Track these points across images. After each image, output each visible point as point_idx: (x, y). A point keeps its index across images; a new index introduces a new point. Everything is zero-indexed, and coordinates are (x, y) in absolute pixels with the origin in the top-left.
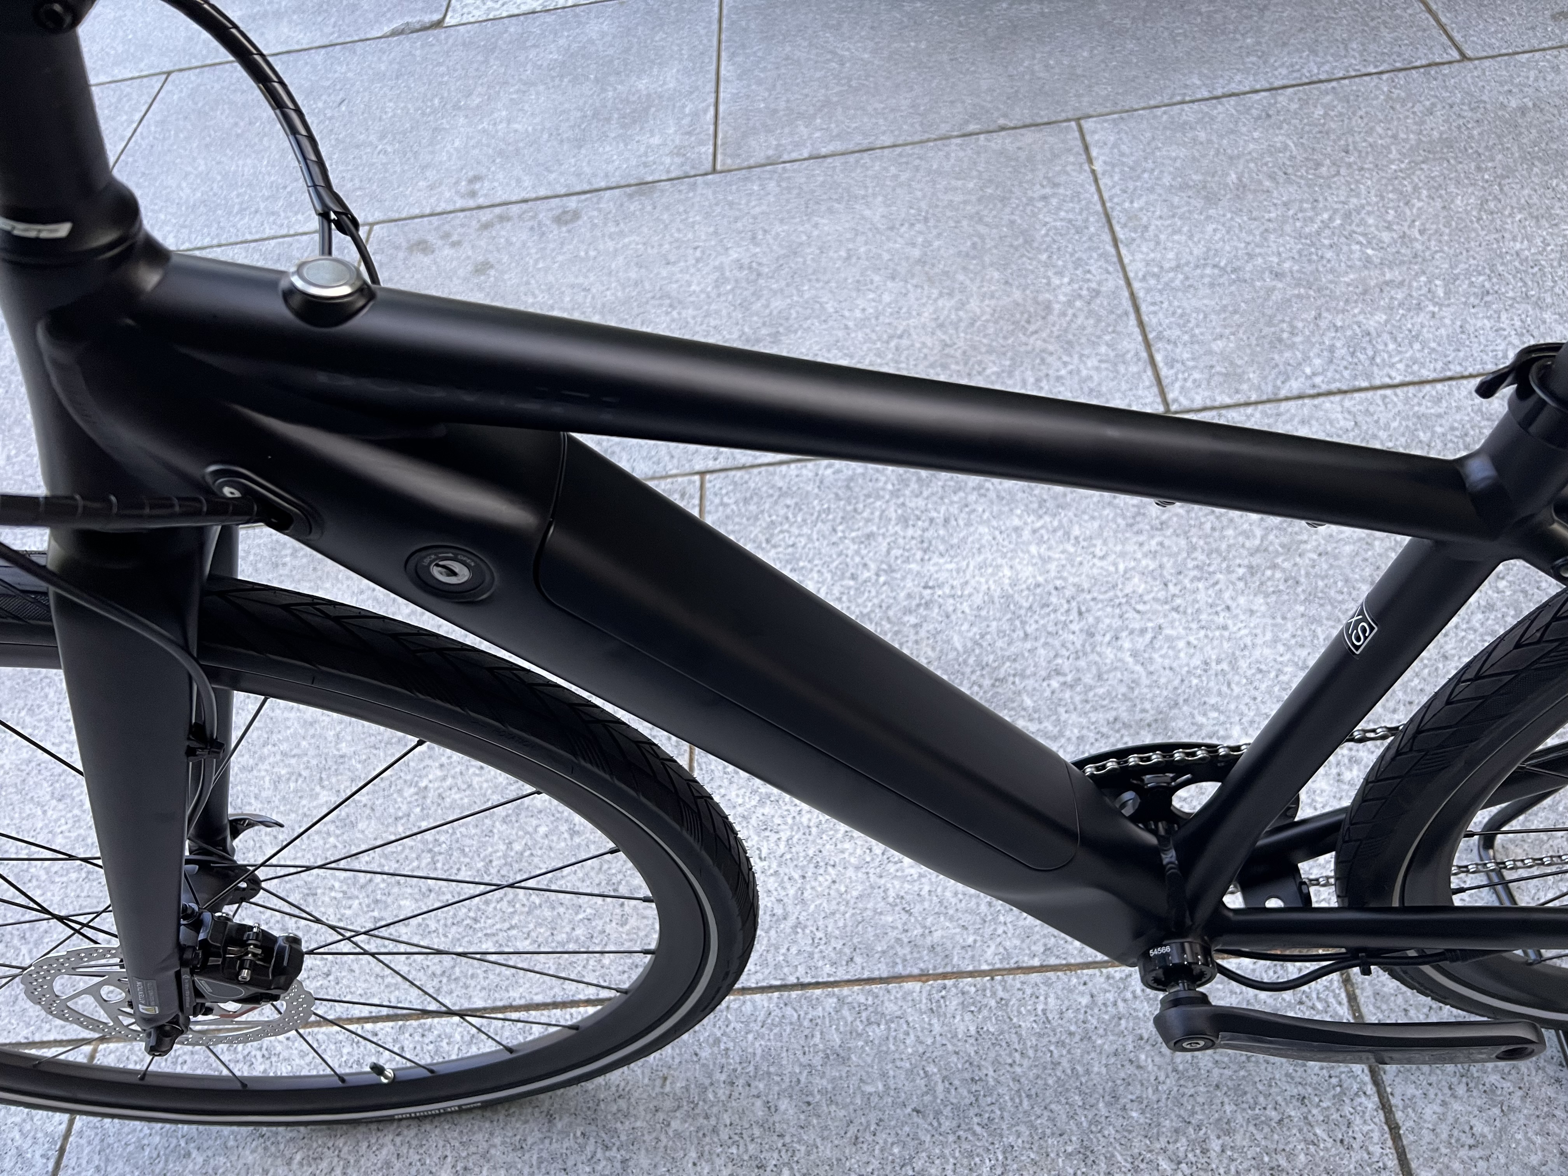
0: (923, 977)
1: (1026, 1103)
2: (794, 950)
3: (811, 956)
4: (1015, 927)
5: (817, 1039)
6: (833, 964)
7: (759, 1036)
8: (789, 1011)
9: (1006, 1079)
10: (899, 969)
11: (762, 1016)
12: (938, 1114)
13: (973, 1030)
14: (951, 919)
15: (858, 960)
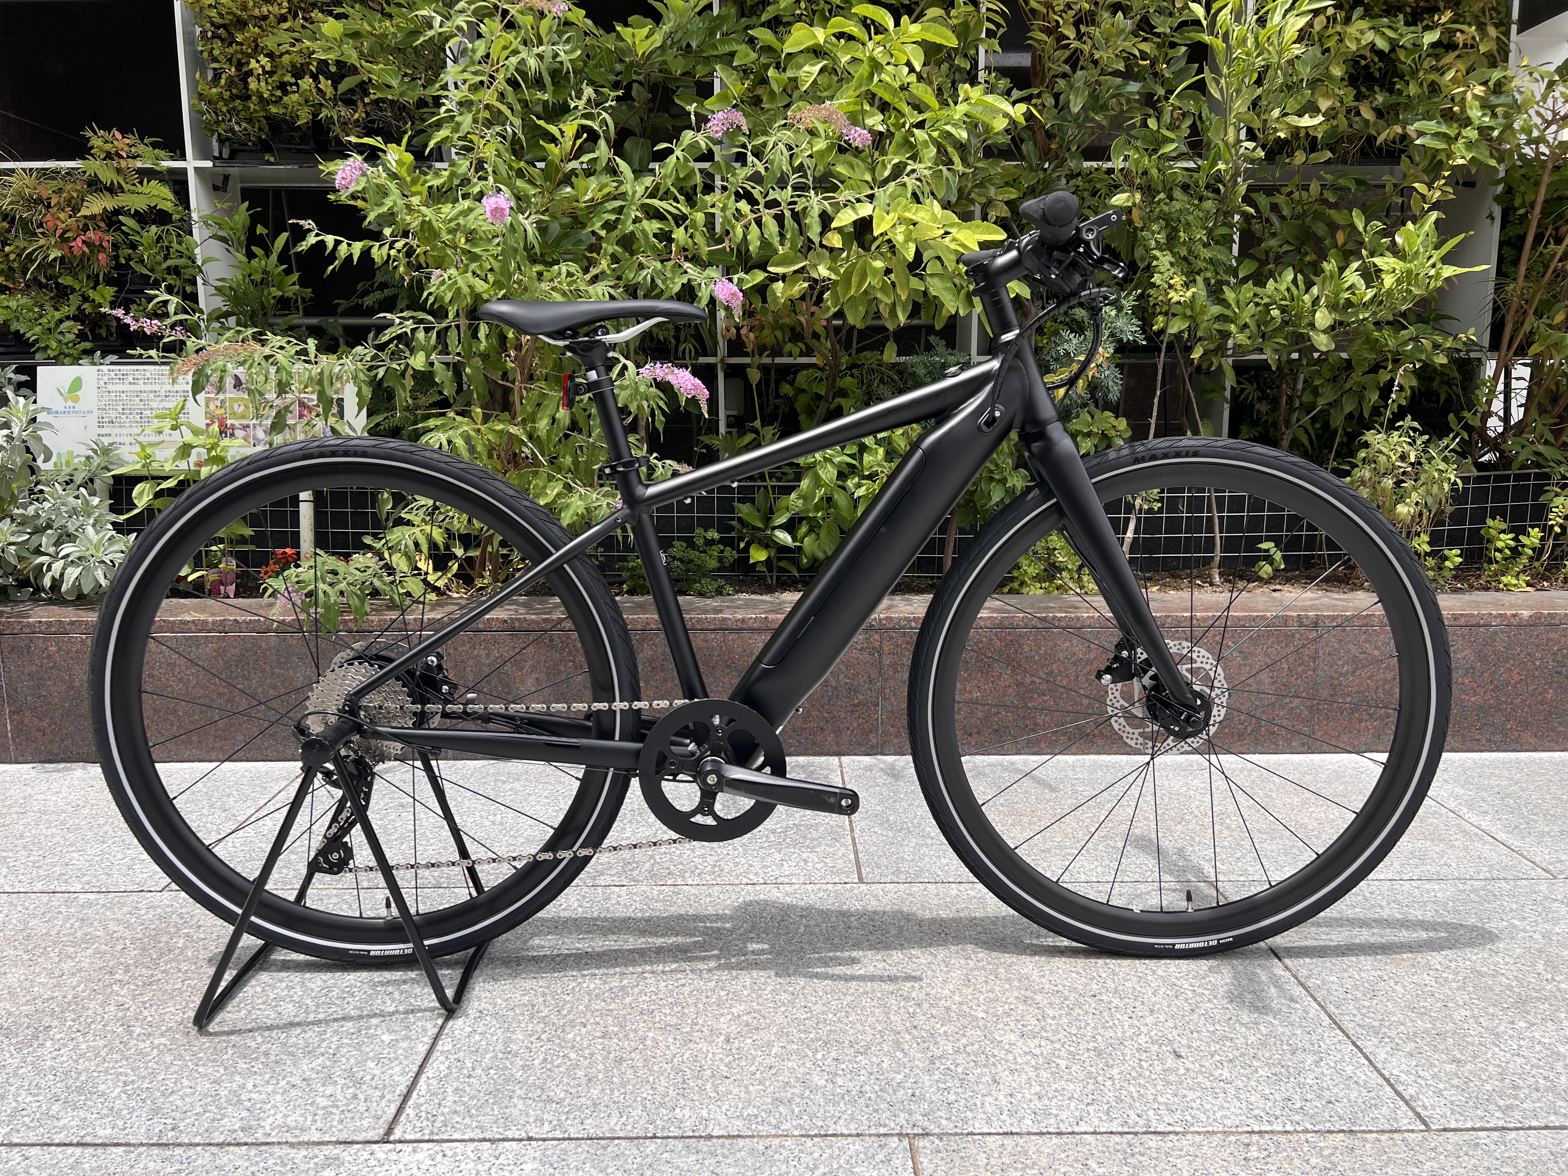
0: (710, 1137)
1: (651, 1079)
2: (816, 1155)
3: (801, 1151)
4: (626, 1161)
5: (797, 1110)
6: (784, 1147)
7: (844, 1112)
8: (820, 1124)
9: (661, 1089)
10: (727, 1142)
11: (841, 1122)
12: (713, 1076)
13: (678, 1110)
14: (678, 1167)
15: (761, 1148)
